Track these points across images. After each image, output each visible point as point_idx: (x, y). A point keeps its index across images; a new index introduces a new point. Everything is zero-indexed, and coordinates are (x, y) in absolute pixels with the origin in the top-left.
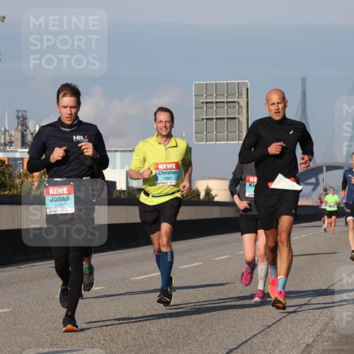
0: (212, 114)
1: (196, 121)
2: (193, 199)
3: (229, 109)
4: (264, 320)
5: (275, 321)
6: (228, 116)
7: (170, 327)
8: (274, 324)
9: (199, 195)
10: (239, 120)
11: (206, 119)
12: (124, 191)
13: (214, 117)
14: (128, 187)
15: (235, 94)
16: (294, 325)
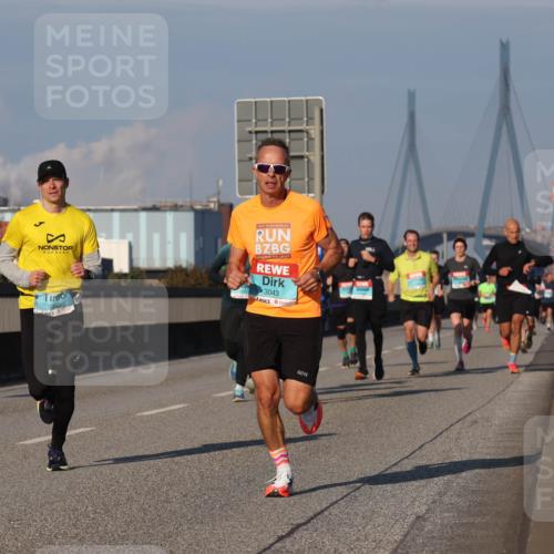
1: (239, 161)
3: (293, 142)
10: (309, 161)
12: (125, 275)
14: (131, 267)
15: (302, 119)
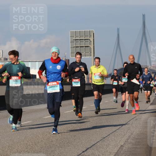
1: (71, 48)
3: (86, 42)
4: (102, 135)
5: (107, 135)
6: (85, 46)
7: (61, 138)
8: (107, 136)
11: (76, 47)
13: (79, 46)
15: (88, 36)
16: (115, 137)
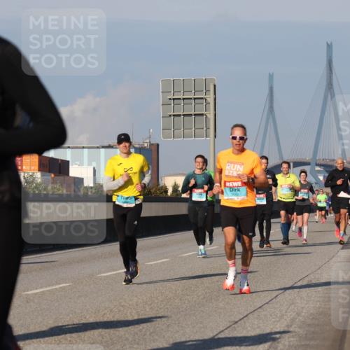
0: (180, 111)
1: (163, 117)
2: (161, 195)
3: (196, 106)
4: (230, 316)
6: (196, 113)
8: (241, 319)
9: (166, 191)
10: (207, 117)
11: (174, 115)
12: (91, 188)
13: (182, 113)
14: (95, 183)
15: (202, 91)
16: (261, 321)
